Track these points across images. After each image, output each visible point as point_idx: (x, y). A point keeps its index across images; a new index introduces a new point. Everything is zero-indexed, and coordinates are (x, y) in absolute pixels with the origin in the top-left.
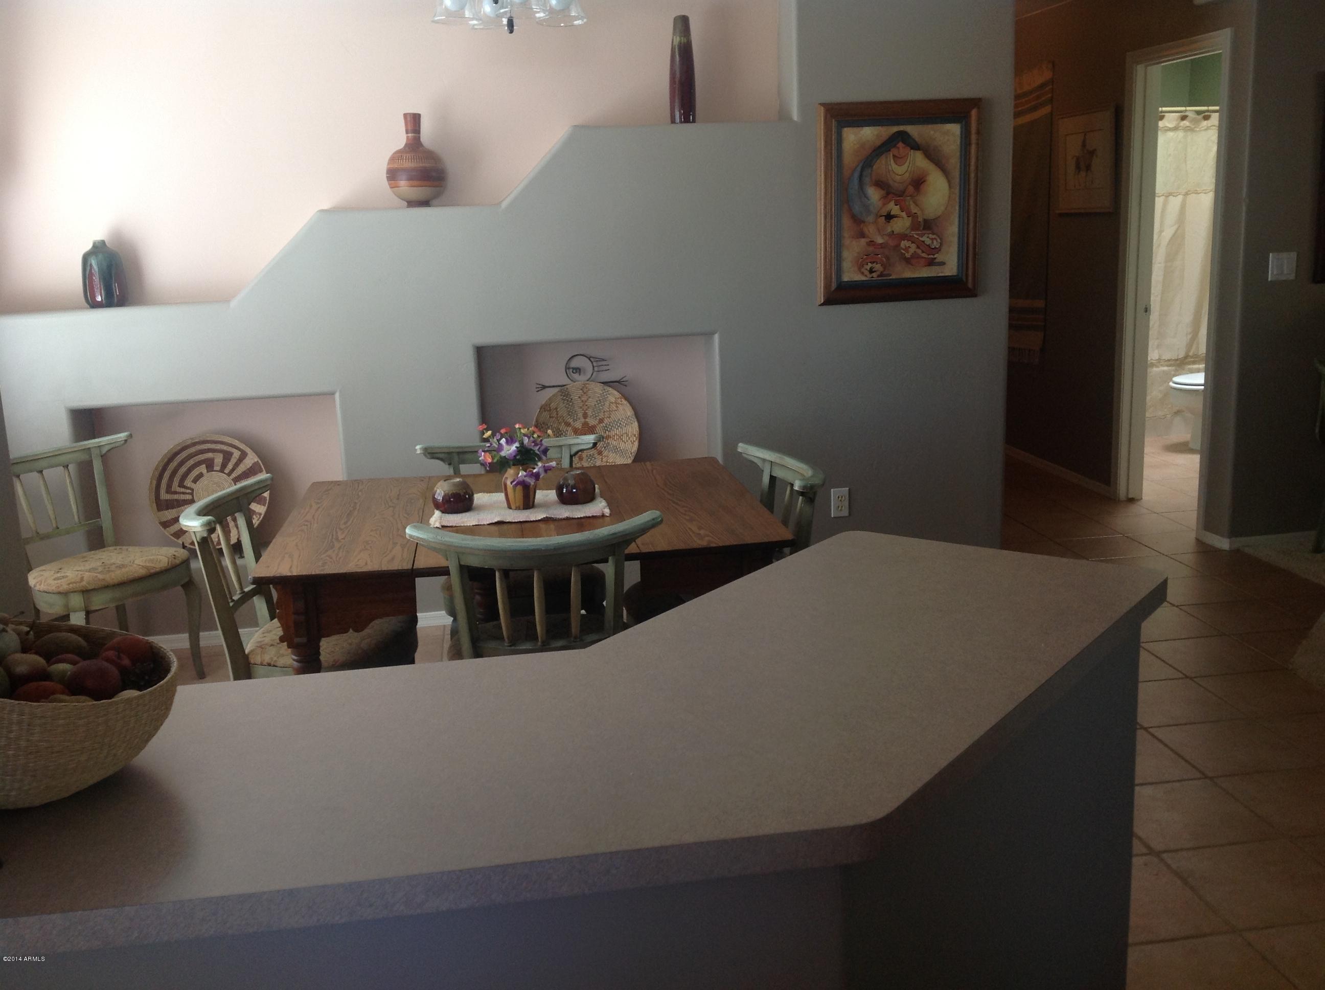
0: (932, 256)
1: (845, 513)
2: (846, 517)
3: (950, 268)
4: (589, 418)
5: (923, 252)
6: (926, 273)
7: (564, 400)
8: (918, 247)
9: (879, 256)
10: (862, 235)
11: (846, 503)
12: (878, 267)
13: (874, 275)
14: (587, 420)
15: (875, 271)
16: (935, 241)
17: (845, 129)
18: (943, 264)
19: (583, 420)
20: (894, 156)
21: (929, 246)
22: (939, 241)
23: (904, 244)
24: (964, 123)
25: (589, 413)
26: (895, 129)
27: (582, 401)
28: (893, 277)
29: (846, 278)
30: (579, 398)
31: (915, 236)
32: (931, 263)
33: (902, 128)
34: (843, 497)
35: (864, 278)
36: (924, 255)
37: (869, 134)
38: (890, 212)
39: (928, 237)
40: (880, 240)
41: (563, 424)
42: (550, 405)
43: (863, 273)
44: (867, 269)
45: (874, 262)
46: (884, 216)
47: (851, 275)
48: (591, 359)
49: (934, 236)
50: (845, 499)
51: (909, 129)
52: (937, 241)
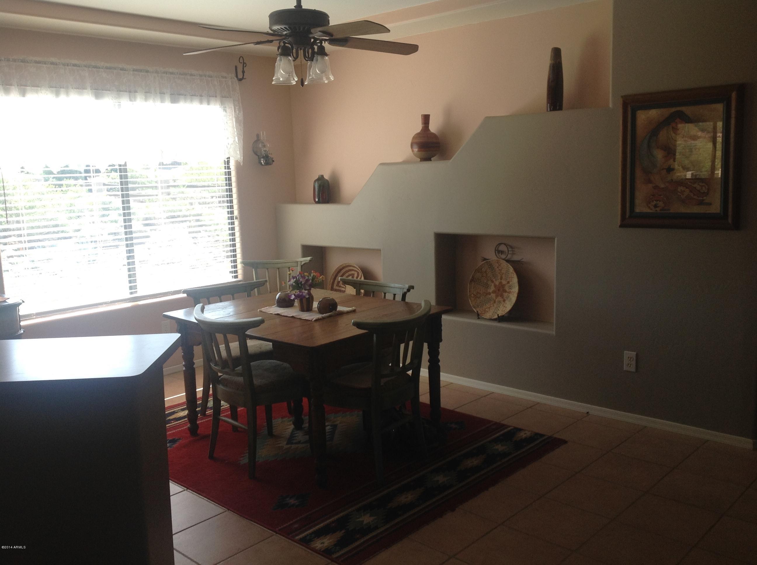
0: (701, 198)
1: (633, 369)
2: (633, 372)
3: (716, 208)
4: (503, 280)
5: (694, 195)
6: (696, 210)
7: (490, 268)
8: (691, 191)
9: (662, 196)
10: (650, 181)
11: (634, 363)
12: (661, 204)
13: (658, 209)
14: (502, 281)
15: (658, 207)
16: (704, 188)
17: (639, 111)
18: (710, 204)
19: (500, 280)
20: (673, 128)
21: (699, 191)
22: (707, 187)
23: (680, 189)
24: (725, 102)
25: (504, 277)
26: (673, 110)
27: (499, 270)
28: (671, 211)
29: (637, 210)
30: (498, 267)
31: (688, 183)
32: (701, 203)
33: (678, 109)
34: (632, 359)
35: (649, 211)
36: (695, 197)
37: (654, 113)
38: (670, 166)
39: (699, 184)
40: (662, 186)
41: (490, 281)
42: (481, 269)
43: (649, 207)
44: (652, 205)
45: (658, 200)
46: (665, 169)
47: (641, 208)
48: (508, 246)
49: (703, 184)
50: (633, 360)
51: (684, 109)
52: (705, 187)
